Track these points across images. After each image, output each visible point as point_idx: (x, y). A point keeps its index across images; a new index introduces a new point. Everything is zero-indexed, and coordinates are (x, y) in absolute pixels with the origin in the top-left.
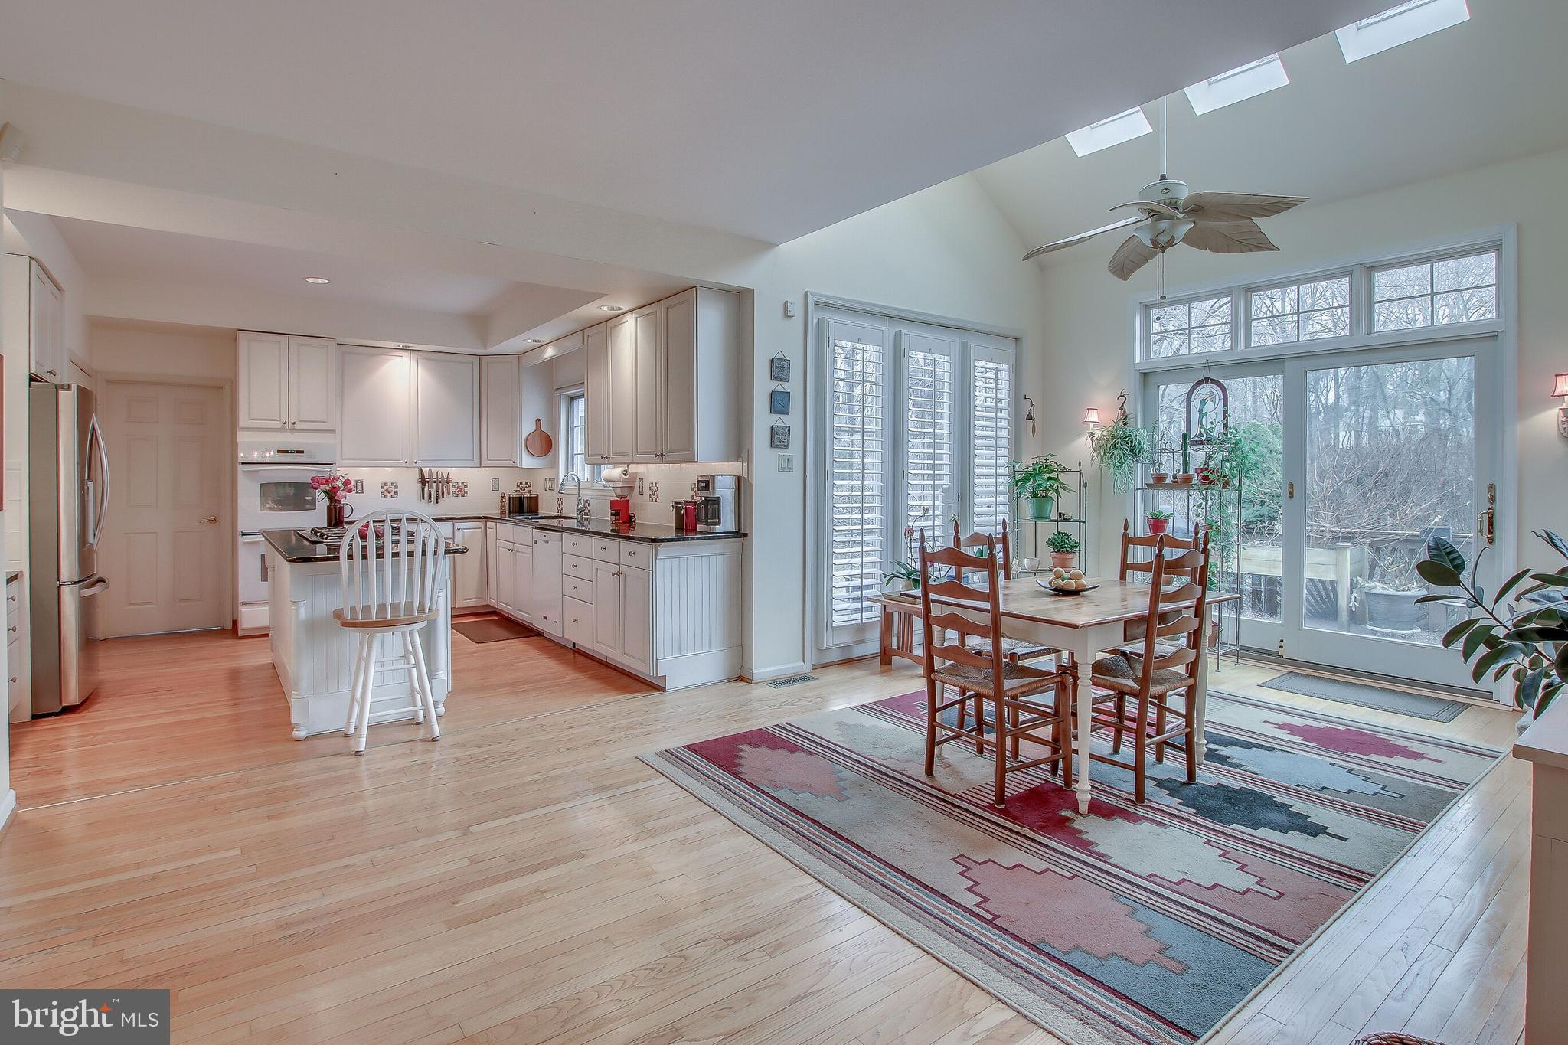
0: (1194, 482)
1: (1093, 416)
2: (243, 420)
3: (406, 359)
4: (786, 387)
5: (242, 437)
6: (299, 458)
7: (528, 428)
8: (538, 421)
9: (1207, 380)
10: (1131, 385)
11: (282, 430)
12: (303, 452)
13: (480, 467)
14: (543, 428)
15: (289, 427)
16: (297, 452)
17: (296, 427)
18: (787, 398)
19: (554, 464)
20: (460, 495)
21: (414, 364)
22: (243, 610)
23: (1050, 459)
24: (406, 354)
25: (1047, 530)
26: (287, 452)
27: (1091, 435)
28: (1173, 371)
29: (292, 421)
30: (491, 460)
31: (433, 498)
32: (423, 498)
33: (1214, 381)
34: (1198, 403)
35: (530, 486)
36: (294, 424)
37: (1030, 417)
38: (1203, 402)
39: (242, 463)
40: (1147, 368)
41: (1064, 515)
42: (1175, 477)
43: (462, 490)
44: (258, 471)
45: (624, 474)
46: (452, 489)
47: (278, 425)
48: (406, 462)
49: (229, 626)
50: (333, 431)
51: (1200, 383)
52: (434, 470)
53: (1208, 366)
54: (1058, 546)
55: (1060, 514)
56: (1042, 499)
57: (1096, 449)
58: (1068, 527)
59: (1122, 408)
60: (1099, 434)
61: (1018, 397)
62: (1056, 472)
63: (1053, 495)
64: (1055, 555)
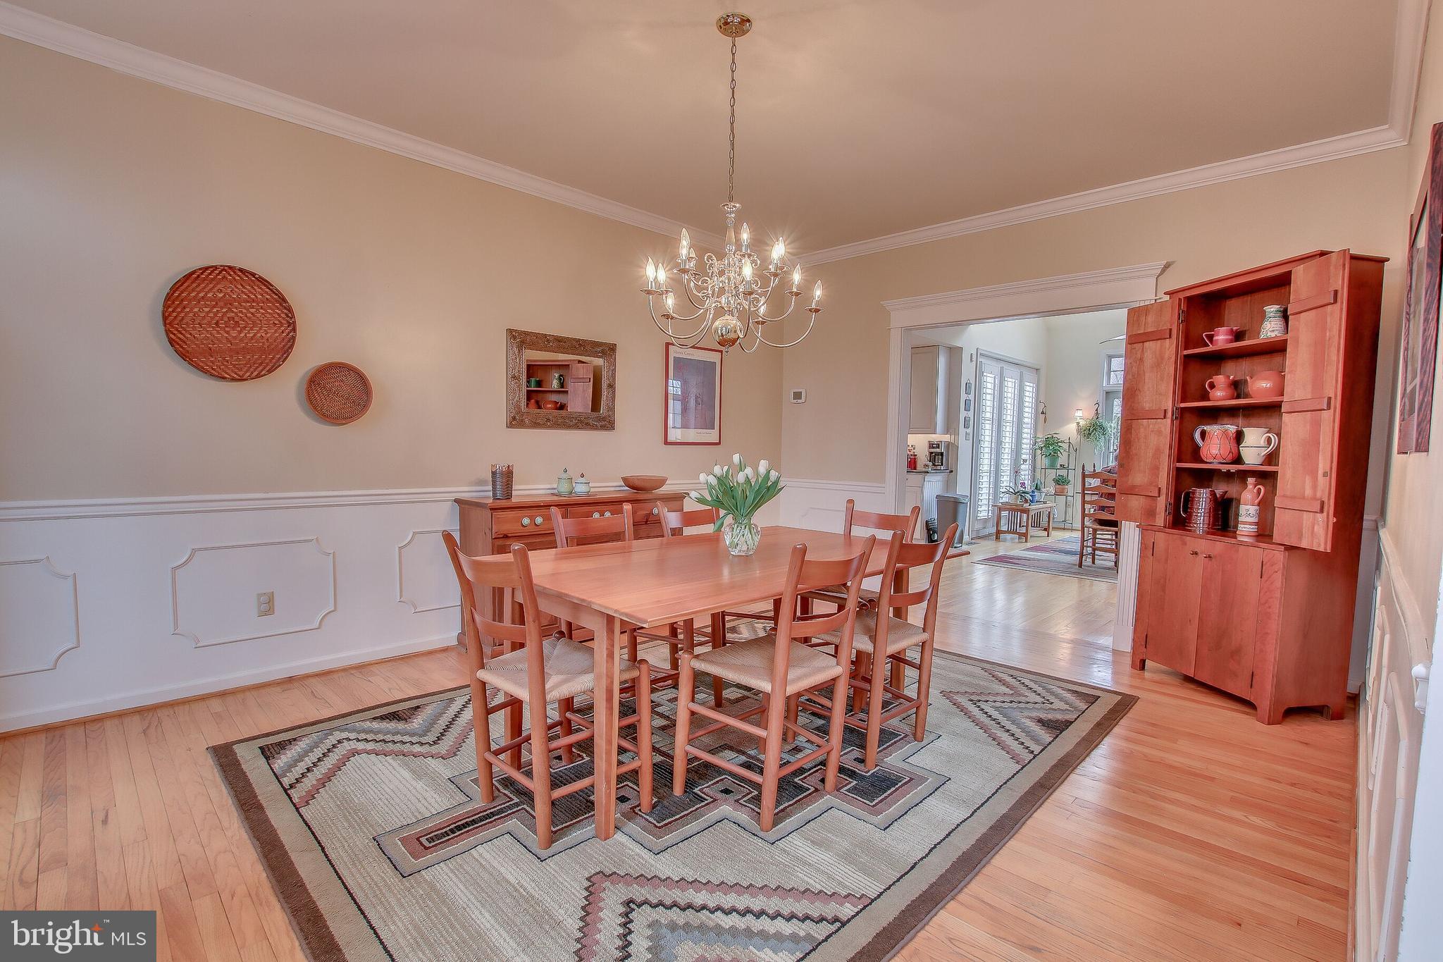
1: (1079, 414)
10: (1101, 397)
23: (1055, 435)
25: (1052, 474)
27: (1078, 423)
37: (1043, 413)
40: (1108, 389)
41: (1064, 465)
54: (1060, 481)
55: (1061, 465)
56: (1053, 457)
57: (1079, 431)
58: (1064, 472)
59: (1097, 410)
60: (1082, 423)
61: (1038, 402)
62: (1057, 443)
63: (1060, 455)
64: (1057, 486)
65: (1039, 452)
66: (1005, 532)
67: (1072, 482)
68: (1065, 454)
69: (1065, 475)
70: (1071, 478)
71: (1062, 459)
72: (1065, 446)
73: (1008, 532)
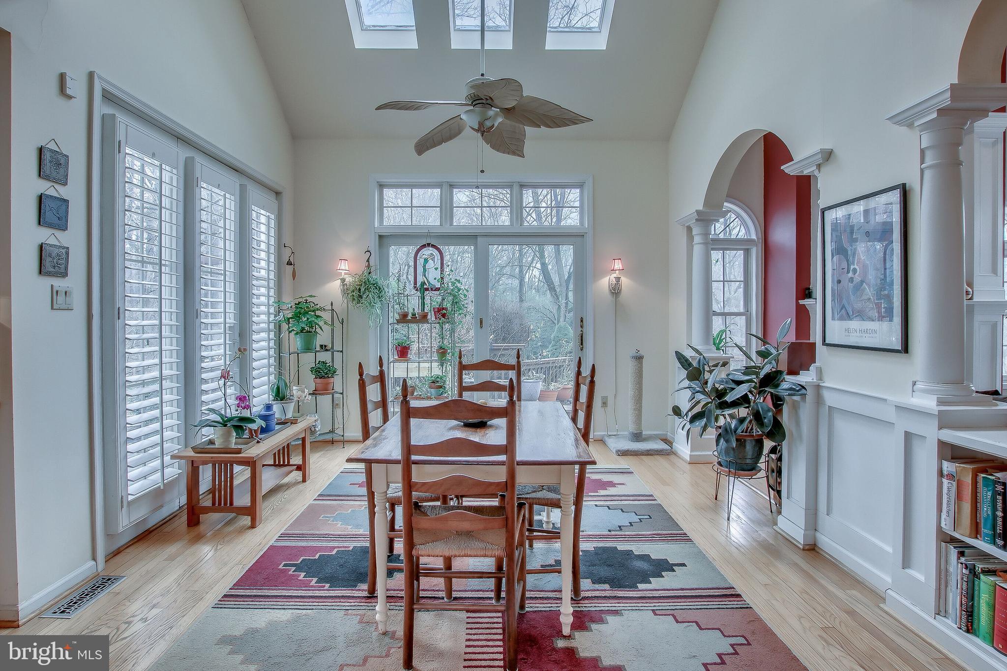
0: (429, 317)
1: (344, 266)
4: (62, 192)
9: (429, 245)
10: (373, 244)
18: (64, 207)
23: (310, 299)
25: (308, 360)
27: (343, 280)
28: (402, 236)
33: (433, 246)
34: (422, 261)
37: (289, 263)
38: (426, 260)
40: (383, 232)
41: (325, 346)
42: (414, 315)
51: (424, 246)
53: (428, 235)
54: (323, 373)
55: (321, 346)
56: (308, 334)
57: (345, 290)
58: (325, 357)
59: (368, 261)
60: (349, 279)
61: (281, 245)
62: (314, 311)
63: (318, 330)
64: (318, 380)
65: (285, 326)
66: (206, 510)
67: (339, 372)
68: (327, 329)
69: (329, 360)
70: (338, 365)
71: (322, 338)
72: (326, 316)
73: (214, 508)
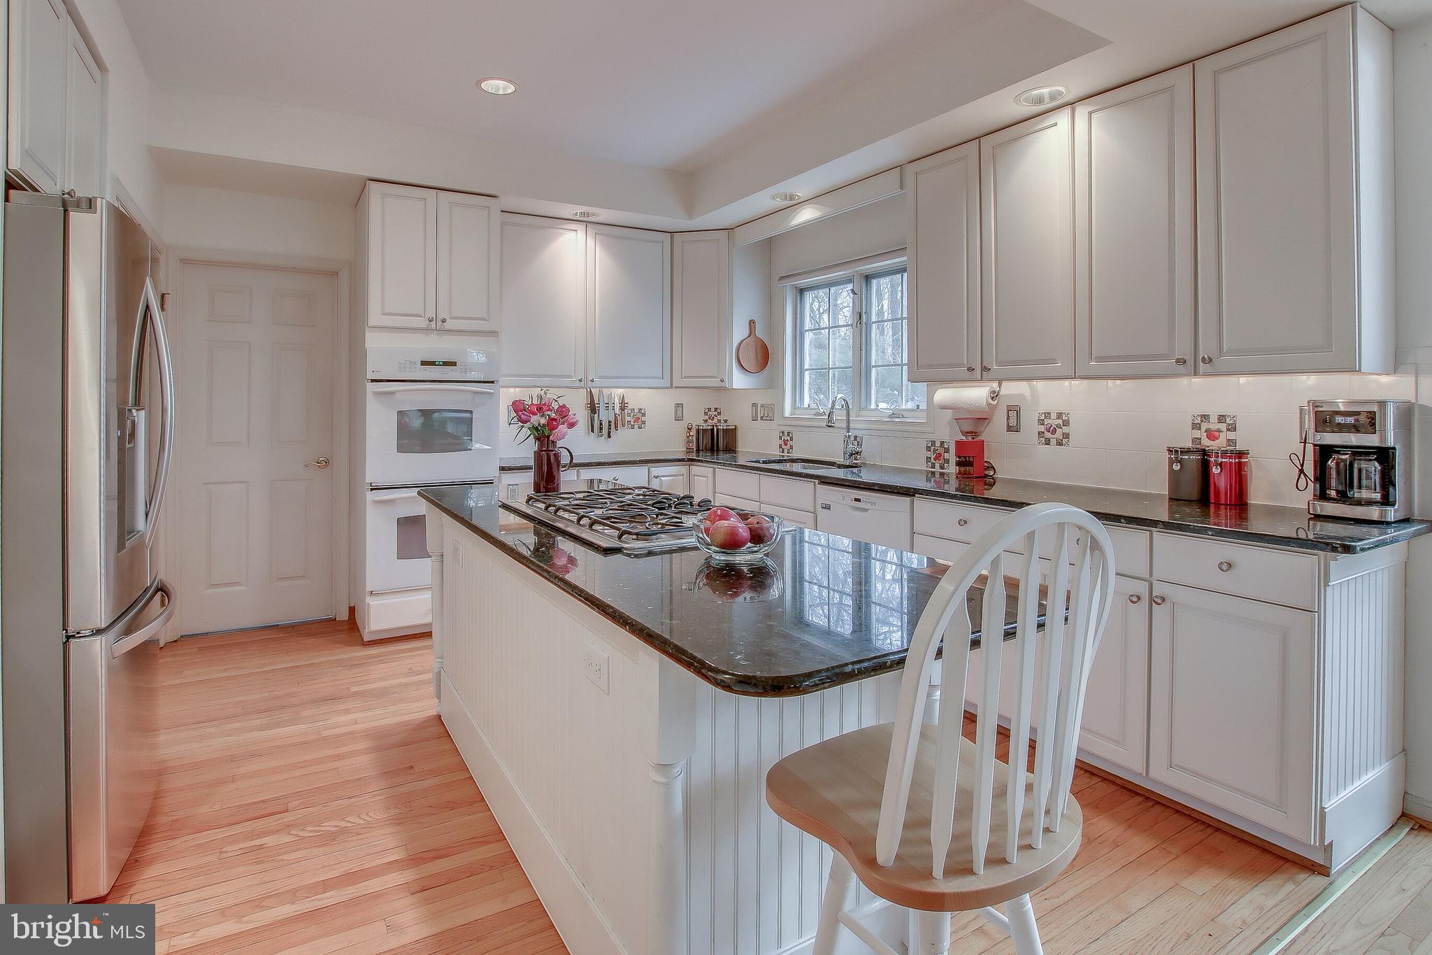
2: (375, 316)
3: (581, 235)
5: (373, 342)
6: (450, 373)
7: (739, 333)
8: (752, 323)
11: (427, 330)
12: (454, 364)
13: (671, 387)
14: (759, 333)
15: (436, 326)
16: (446, 364)
17: (447, 326)
19: (774, 384)
20: (636, 427)
21: (591, 242)
22: (372, 602)
24: (580, 228)
26: (433, 363)
29: (440, 317)
30: (686, 377)
31: (605, 431)
32: (593, 431)
35: (720, 414)
36: (444, 321)
39: (373, 381)
43: (639, 420)
44: (392, 393)
45: (992, 398)
46: (628, 419)
47: (422, 323)
48: (580, 381)
49: (344, 616)
50: (494, 333)
52: (605, 391)
